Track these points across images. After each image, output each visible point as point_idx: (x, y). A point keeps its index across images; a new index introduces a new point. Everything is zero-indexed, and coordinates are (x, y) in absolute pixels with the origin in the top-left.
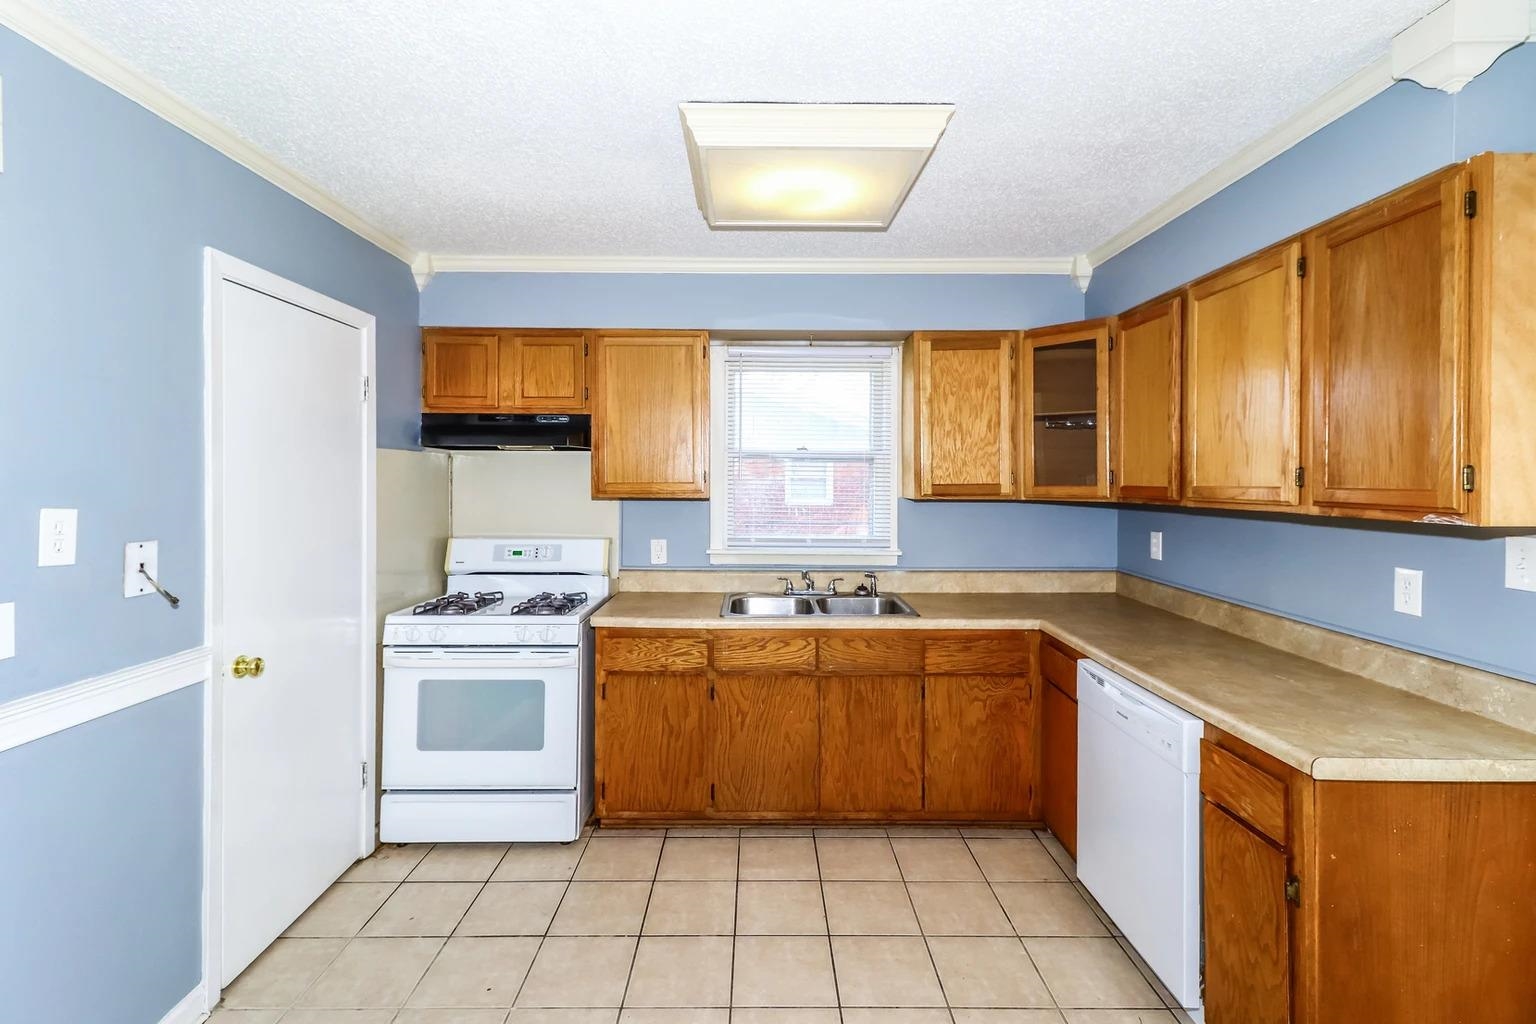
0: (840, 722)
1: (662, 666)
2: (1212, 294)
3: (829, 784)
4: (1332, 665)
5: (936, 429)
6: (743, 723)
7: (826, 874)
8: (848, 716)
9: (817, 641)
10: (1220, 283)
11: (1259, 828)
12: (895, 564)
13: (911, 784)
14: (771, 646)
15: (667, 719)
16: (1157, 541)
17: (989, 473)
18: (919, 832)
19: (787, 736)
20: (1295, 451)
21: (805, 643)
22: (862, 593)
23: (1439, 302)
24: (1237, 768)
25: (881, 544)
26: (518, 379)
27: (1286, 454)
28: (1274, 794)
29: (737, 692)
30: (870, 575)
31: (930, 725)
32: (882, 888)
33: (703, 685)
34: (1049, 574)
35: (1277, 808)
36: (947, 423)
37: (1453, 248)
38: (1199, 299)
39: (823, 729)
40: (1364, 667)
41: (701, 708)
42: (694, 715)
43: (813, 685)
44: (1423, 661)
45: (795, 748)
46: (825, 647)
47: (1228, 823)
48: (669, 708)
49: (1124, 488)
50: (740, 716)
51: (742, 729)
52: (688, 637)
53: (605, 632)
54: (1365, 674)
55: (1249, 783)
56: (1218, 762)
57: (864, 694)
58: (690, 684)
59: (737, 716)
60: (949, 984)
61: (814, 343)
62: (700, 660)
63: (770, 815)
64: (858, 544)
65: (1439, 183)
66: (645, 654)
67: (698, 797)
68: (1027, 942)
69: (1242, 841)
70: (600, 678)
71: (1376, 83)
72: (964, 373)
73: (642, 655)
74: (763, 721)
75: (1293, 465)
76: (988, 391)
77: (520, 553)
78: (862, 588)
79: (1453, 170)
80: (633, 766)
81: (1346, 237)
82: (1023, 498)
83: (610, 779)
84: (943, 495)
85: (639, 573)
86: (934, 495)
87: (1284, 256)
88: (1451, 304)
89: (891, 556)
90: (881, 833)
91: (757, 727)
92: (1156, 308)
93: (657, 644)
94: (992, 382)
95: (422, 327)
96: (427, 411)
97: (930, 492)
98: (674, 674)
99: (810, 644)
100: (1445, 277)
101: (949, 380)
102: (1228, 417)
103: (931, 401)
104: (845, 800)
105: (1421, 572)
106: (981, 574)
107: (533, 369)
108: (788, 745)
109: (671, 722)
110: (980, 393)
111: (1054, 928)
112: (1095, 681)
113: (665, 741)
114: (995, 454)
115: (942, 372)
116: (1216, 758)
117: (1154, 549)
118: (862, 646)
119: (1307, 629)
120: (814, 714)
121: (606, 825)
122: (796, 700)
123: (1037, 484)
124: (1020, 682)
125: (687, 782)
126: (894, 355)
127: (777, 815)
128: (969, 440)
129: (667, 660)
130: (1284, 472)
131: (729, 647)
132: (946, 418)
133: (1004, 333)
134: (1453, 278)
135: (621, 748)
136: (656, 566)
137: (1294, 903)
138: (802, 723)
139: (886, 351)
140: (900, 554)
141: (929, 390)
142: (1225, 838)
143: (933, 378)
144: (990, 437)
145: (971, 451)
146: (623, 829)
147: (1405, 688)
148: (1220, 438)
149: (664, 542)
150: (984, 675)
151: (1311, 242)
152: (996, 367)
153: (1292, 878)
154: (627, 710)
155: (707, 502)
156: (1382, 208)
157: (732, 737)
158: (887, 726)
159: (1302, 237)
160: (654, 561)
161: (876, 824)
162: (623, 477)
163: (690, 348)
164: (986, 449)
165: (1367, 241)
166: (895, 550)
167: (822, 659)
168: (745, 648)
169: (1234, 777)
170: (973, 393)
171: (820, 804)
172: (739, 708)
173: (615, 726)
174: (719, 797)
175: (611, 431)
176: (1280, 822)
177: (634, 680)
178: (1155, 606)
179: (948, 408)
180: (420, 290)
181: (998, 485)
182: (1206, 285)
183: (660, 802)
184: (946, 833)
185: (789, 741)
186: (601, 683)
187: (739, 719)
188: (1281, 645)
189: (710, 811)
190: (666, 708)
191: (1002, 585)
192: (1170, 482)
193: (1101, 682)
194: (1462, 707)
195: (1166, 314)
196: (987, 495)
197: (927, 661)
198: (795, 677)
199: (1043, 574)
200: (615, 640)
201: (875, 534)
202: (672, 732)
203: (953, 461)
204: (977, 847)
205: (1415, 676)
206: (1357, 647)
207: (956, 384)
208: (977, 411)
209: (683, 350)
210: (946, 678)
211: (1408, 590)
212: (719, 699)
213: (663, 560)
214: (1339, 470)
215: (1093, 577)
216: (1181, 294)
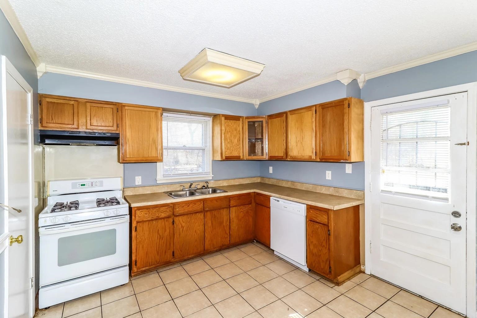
0: (210, 224)
1: (157, 217)
2: (295, 114)
3: (207, 243)
4: (315, 191)
5: (226, 141)
6: (183, 230)
7: (212, 266)
8: (212, 222)
9: (204, 202)
10: (297, 112)
11: (322, 223)
12: (211, 179)
13: (227, 237)
14: (191, 205)
15: (159, 234)
16: (271, 169)
17: (238, 153)
18: (227, 250)
19: (196, 231)
20: (314, 148)
21: (200, 203)
22: (204, 188)
23: (344, 122)
24: (316, 212)
25: (207, 173)
26: (88, 119)
27: (313, 149)
28: (325, 215)
29: (181, 220)
30: (207, 182)
31: (231, 221)
32: (228, 265)
33: (171, 220)
34: (247, 179)
35: (326, 217)
36: (228, 140)
37: (346, 113)
38: (291, 115)
39: (205, 227)
40: (321, 191)
41: (170, 228)
42: (168, 231)
43: (203, 215)
44: (332, 188)
45: (198, 235)
46: (206, 203)
47: (314, 224)
48: (159, 230)
49: (270, 156)
50: (182, 228)
51: (182, 232)
52: (166, 206)
53: (136, 209)
54: (321, 192)
55: (320, 215)
56: (311, 212)
57: (216, 215)
58: (166, 221)
59: (181, 228)
60: (257, 279)
61: (192, 115)
62: (169, 213)
63: (190, 256)
64: (202, 174)
65: (344, 101)
66: (151, 214)
67: (169, 256)
68: (266, 266)
69: (318, 226)
70: (134, 225)
71: (332, 79)
72: (232, 127)
73: (150, 214)
74: (189, 228)
75: (314, 151)
76: (237, 132)
77: (84, 185)
78: (204, 186)
79: (345, 99)
80: (147, 252)
81: (326, 107)
82: (245, 159)
83: (139, 258)
84: (228, 159)
85: (132, 188)
86: (226, 159)
87: (312, 109)
88: (346, 123)
89: (210, 177)
90: (218, 253)
91: (187, 230)
92: (280, 115)
93: (156, 210)
94: (238, 129)
95: (39, 94)
96: (42, 129)
97: (225, 158)
98: (161, 219)
99: (201, 203)
100: (345, 118)
101: (229, 128)
102: (298, 141)
103: (224, 133)
104: (211, 246)
105: (331, 172)
106: (232, 180)
107: (95, 116)
108: (196, 234)
109: (160, 234)
110: (236, 132)
111: (269, 261)
112: (276, 201)
113: (158, 241)
114: (239, 148)
115: (227, 126)
116: (311, 211)
117: (270, 170)
118: (215, 202)
119: (309, 185)
120: (203, 223)
121: (134, 275)
122: (198, 220)
123: (249, 155)
124: (250, 206)
125: (165, 252)
126: (210, 120)
127: (192, 256)
128: (233, 144)
129: (158, 214)
130: (313, 153)
131: (179, 207)
132: (228, 138)
133: (240, 117)
134: (346, 117)
135: (143, 247)
136: (138, 185)
137: (329, 235)
138: (199, 226)
139: (209, 118)
140: (213, 176)
141: (224, 131)
142: (313, 227)
143: (225, 127)
144: (238, 143)
145: (234, 147)
146: (140, 275)
147: (329, 194)
148: (297, 145)
149: (140, 177)
150: (243, 205)
151: (318, 107)
152: (239, 126)
153: (329, 231)
154: (145, 234)
155: (156, 163)
156: (333, 103)
157: (180, 235)
158: (221, 223)
159: (315, 105)
160: (137, 184)
161: (217, 251)
162: (133, 155)
163: (156, 113)
164: (237, 147)
165: (330, 108)
166: (211, 175)
167: (205, 207)
168: (183, 207)
169: (316, 214)
170: (234, 132)
171: (204, 249)
172: (182, 225)
173: (141, 240)
174: (175, 255)
175: (128, 139)
176: (327, 220)
177: (147, 223)
178: (272, 184)
179: (228, 136)
180: (38, 78)
181: (240, 156)
182: (293, 112)
183: (156, 261)
184: (234, 248)
185: (196, 233)
186: (135, 226)
187: (182, 229)
188: (303, 189)
189: (173, 260)
190: (158, 230)
191: (237, 182)
192: (284, 155)
193: (278, 201)
194: (340, 195)
195: (282, 117)
196: (237, 158)
197: (231, 203)
198: (198, 213)
199: (245, 179)
200: (140, 211)
201: (205, 171)
202: (161, 238)
203: (230, 150)
204: (243, 249)
205: (331, 191)
206: (320, 187)
207: (230, 129)
208: (235, 136)
209: (154, 113)
210: (235, 207)
211: (329, 175)
212: (176, 224)
213: (140, 183)
214: (324, 152)
215: (255, 179)
216: (286, 113)
